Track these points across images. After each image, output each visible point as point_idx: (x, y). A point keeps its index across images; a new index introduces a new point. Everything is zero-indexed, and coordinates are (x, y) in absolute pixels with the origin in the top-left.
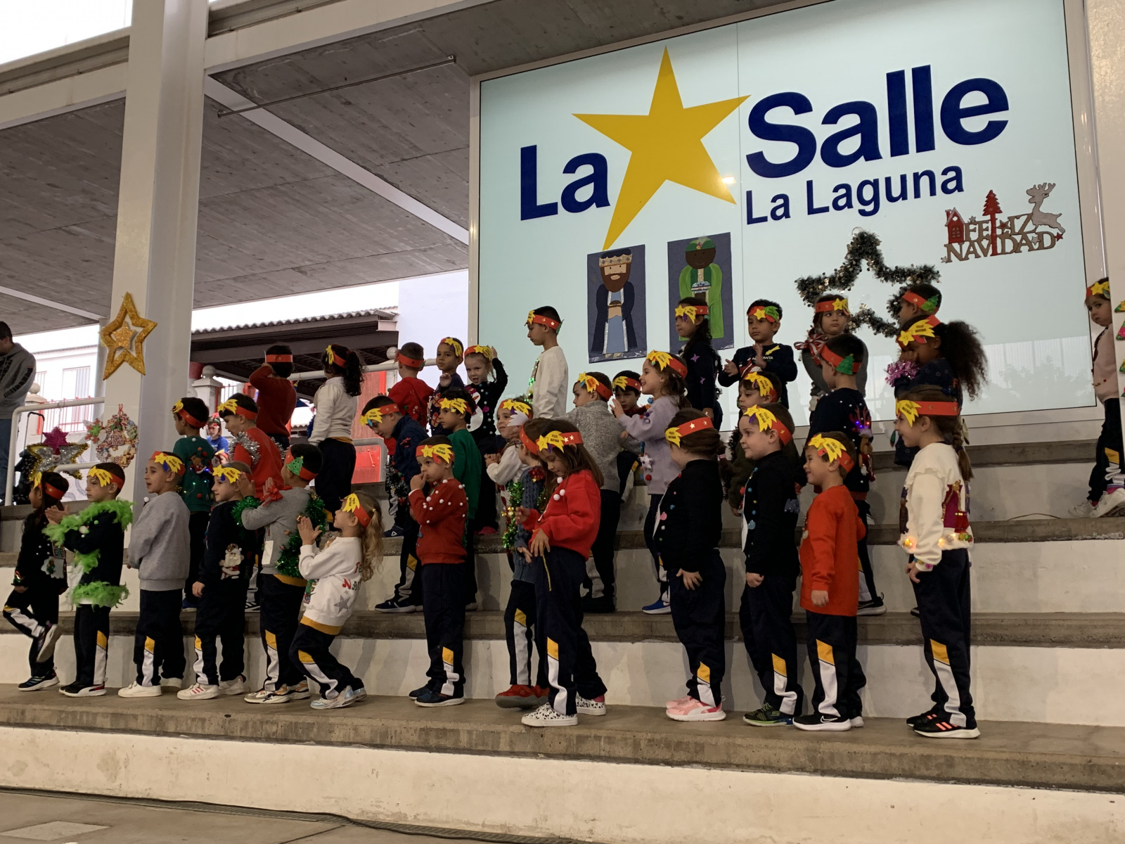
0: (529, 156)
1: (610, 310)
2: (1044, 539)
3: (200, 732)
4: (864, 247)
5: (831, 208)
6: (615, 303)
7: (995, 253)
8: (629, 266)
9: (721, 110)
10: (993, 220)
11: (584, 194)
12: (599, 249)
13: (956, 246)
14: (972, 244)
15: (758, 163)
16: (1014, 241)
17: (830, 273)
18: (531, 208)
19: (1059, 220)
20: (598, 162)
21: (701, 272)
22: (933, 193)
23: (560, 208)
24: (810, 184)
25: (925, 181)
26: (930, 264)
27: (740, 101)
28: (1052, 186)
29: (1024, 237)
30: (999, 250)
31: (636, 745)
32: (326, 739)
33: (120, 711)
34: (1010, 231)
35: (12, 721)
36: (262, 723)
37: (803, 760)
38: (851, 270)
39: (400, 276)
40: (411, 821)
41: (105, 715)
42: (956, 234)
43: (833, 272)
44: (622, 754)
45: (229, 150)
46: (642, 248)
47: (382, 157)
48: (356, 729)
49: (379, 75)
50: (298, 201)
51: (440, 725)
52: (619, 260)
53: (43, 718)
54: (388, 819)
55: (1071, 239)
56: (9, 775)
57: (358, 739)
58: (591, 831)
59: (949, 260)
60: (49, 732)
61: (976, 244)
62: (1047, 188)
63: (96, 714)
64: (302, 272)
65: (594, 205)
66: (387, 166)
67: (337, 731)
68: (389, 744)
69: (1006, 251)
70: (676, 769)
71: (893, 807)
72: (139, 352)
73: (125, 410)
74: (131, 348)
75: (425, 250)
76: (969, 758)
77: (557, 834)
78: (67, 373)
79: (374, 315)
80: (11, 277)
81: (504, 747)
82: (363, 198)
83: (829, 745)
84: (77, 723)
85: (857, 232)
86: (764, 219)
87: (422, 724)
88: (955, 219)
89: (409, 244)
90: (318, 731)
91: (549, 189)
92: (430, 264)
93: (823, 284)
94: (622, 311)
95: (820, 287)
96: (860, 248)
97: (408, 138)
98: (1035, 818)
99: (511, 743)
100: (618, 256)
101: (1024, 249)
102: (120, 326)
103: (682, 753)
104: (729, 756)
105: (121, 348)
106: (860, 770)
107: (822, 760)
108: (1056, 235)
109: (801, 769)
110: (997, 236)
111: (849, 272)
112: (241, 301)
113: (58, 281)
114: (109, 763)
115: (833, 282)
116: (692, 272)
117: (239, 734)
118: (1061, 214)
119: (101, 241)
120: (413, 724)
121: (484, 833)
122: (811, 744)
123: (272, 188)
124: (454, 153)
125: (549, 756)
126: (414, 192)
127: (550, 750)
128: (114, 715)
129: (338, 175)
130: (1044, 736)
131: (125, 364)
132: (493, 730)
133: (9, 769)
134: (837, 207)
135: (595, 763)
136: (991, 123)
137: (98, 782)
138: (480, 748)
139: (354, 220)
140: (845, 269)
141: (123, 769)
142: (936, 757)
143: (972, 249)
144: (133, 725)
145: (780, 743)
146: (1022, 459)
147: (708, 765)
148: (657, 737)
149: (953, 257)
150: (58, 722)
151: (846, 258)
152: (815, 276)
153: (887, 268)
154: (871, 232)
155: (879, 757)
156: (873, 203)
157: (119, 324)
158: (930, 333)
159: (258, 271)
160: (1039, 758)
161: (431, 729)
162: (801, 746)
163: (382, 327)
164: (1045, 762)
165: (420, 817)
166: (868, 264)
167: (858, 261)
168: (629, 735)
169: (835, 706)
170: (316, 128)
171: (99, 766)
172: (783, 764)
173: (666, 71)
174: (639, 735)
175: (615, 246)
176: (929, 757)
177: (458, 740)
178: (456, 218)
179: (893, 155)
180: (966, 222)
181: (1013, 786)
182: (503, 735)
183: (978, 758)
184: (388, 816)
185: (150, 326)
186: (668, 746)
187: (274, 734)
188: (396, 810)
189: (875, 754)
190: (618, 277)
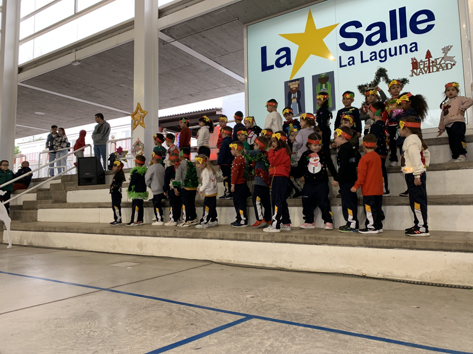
0: (264, 50)
1: (292, 100)
2: (448, 169)
3: (167, 235)
4: (382, 73)
5: (369, 60)
6: (294, 98)
7: (429, 72)
8: (299, 85)
9: (330, 29)
10: (429, 60)
11: (283, 61)
12: (289, 80)
13: (415, 70)
14: (421, 69)
15: (343, 47)
16: (437, 67)
17: (369, 83)
18: (265, 67)
19: (454, 59)
20: (287, 50)
21: (324, 85)
22: (406, 52)
23: (275, 66)
24: (362, 52)
25: (403, 49)
26: (405, 77)
27: (336, 25)
28: (451, 46)
29: (441, 65)
30: (431, 71)
31: (305, 238)
32: (206, 237)
33: (142, 229)
34: (435, 64)
35: (111, 233)
36: (185, 232)
37: (362, 243)
38: (377, 81)
39: (222, 95)
40: (232, 262)
41: (138, 231)
42: (415, 67)
43: (370, 83)
44: (300, 241)
45: (168, 56)
46: (303, 78)
47: (215, 55)
48: (214, 234)
49: (214, 26)
50: (189, 72)
51: (241, 232)
52: (295, 83)
53: (120, 232)
54: (226, 262)
55: (459, 65)
56: (111, 249)
57: (215, 237)
58: (291, 266)
59: (412, 76)
60: (122, 236)
61: (422, 69)
62: (450, 47)
63: (135, 231)
64: (192, 96)
65: (286, 65)
66: (217, 58)
67: (209, 235)
68: (225, 238)
69: (434, 71)
70: (319, 246)
71: (394, 258)
72: (143, 121)
73: (140, 140)
74: (140, 120)
75: (230, 86)
76: (422, 242)
77: (280, 267)
78: (122, 133)
79: (215, 109)
80: (104, 102)
81: (261, 239)
82: (210, 69)
83: (371, 238)
84: (130, 234)
85: (379, 68)
86: (346, 66)
87: (235, 232)
88: (415, 61)
89: (225, 84)
90: (203, 235)
91: (271, 60)
92: (232, 91)
93: (367, 87)
94: (297, 100)
95: (366, 88)
96: (380, 73)
97: (224, 48)
98: (446, 262)
99: (264, 238)
100: (295, 81)
101: (441, 70)
102: (137, 113)
103: (320, 241)
104: (336, 241)
105: (137, 120)
106: (382, 246)
107: (369, 243)
108: (453, 64)
109: (361, 246)
110: (430, 66)
111: (376, 82)
112: (173, 106)
113: (118, 102)
114: (140, 245)
115: (370, 85)
116: (321, 85)
117: (179, 236)
118: (455, 57)
119: (129, 89)
120: (232, 232)
121: (256, 266)
122: (365, 238)
123: (181, 68)
124: (239, 52)
125: (276, 242)
126: (226, 66)
127: (276, 240)
128: (141, 231)
129: (202, 62)
130: (448, 235)
131: (139, 125)
132: (258, 234)
133: (111, 247)
134: (371, 60)
135: (291, 245)
136: (428, 26)
137: (137, 251)
138: (254, 239)
139: (207, 77)
140: (375, 81)
141: (144, 247)
142: (409, 242)
143: (421, 71)
144: (146, 234)
145: (354, 238)
146: (440, 143)
147: (329, 244)
148: (312, 236)
149: (414, 74)
150: (124, 233)
151: (375, 77)
152: (364, 84)
153: (389, 80)
154: (384, 68)
155: (389, 241)
156: (384, 58)
157: (136, 113)
158: (407, 99)
159: (178, 96)
160: (447, 241)
161: (238, 234)
162: (361, 238)
163: (218, 113)
164: (450, 243)
165: (236, 261)
166: (383, 79)
167: (379, 78)
168: (303, 235)
169: (373, 225)
170: (194, 46)
171: (137, 246)
172: (355, 244)
173: (310, 17)
174: (306, 235)
175: (294, 78)
176: (407, 241)
177: (246, 237)
178: (240, 74)
179: (392, 40)
180: (419, 62)
181: (438, 251)
182: (261, 236)
183: (425, 242)
184: (225, 261)
185: (146, 113)
186: (316, 239)
187: (189, 235)
188: (228, 259)
189: (388, 241)
190: (295, 89)
